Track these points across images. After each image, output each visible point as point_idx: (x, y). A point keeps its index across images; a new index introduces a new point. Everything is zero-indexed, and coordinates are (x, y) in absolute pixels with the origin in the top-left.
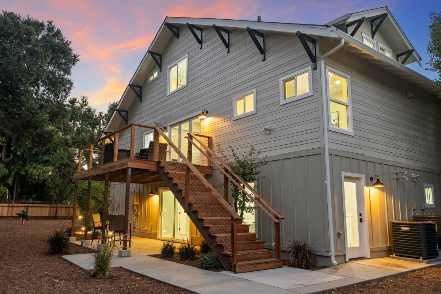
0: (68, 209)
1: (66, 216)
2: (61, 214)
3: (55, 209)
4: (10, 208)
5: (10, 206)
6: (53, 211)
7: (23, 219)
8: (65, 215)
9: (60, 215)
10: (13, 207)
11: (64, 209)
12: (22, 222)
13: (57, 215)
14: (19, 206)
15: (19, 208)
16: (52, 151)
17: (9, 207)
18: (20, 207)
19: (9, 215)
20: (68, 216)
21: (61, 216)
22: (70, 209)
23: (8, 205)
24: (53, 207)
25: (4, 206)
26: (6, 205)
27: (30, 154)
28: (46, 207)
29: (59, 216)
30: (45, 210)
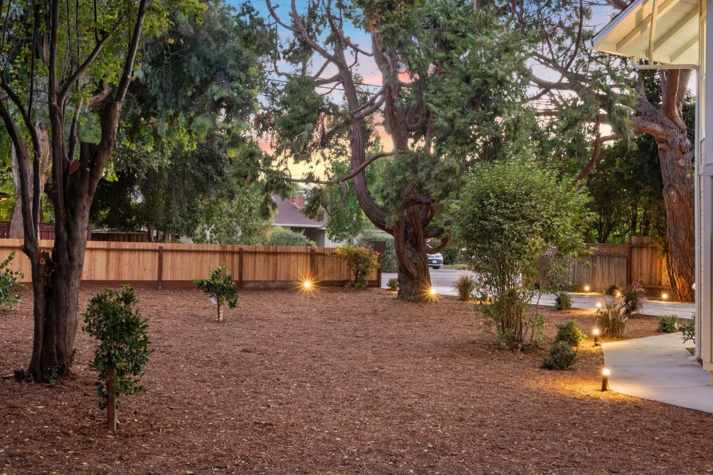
0: (271, 257)
1: (269, 281)
2: (254, 275)
3: (236, 258)
4: (112, 255)
5: (113, 250)
6: (233, 263)
7: (218, 301)
8: (265, 279)
9: (250, 278)
10: (121, 250)
11: (261, 258)
12: (219, 314)
13: (243, 279)
14: (137, 247)
15: (137, 254)
16: (232, 67)
17: (108, 250)
18: (139, 250)
19: (112, 277)
20: (272, 281)
21: (254, 282)
22: (279, 257)
23: (106, 247)
24: (229, 252)
25: (96, 249)
26: (101, 247)
27: (164, 82)
28: (211, 252)
29: (248, 282)
30: (210, 260)
